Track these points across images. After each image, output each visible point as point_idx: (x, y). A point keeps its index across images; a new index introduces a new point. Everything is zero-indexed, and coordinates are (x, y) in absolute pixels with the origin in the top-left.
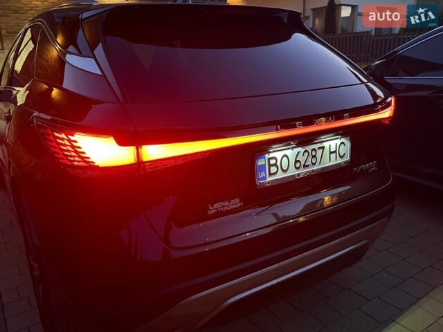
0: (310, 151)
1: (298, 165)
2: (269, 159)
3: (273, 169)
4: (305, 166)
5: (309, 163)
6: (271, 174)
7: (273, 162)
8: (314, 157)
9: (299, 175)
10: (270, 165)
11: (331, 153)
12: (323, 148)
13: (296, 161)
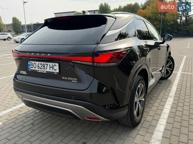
0: (42, 64)
1: (39, 67)
2: (31, 63)
3: (32, 66)
4: (41, 69)
5: (42, 68)
6: (31, 68)
7: (32, 64)
8: (44, 66)
9: (39, 71)
10: (31, 65)
11: (50, 67)
12: (47, 64)
13: (38, 66)
